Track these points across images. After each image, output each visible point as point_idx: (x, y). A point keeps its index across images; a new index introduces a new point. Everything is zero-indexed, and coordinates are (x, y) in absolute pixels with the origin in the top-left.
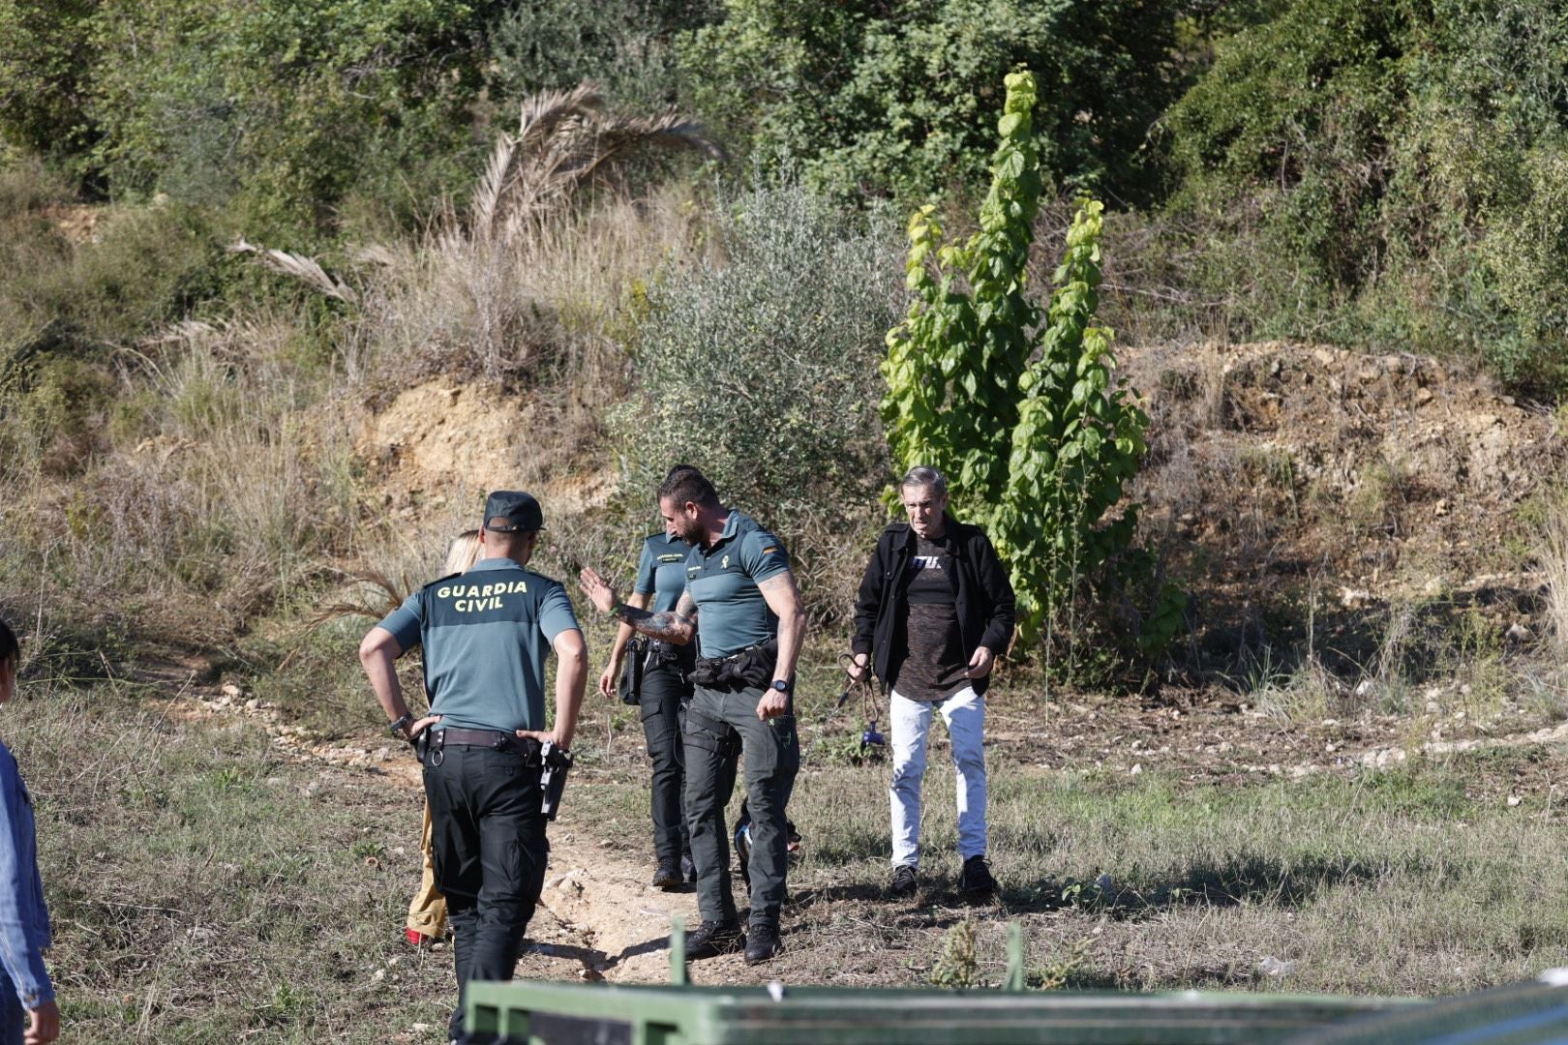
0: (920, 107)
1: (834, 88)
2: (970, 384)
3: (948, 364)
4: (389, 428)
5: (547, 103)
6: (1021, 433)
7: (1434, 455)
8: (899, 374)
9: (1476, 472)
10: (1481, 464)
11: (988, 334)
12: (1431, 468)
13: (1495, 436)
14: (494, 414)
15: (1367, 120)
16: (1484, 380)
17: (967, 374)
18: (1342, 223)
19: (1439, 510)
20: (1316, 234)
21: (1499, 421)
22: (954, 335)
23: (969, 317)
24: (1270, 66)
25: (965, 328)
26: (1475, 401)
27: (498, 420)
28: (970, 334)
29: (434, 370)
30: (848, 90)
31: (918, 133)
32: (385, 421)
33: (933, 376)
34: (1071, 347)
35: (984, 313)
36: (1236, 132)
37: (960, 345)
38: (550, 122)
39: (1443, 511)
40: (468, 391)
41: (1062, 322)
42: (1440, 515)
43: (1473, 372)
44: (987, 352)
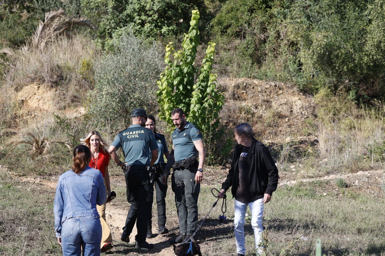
0: (143, 17)
1: (121, 12)
2: (181, 88)
3: (175, 82)
4: (21, 95)
5: (52, 14)
6: (194, 100)
7: (285, 107)
8: (163, 84)
9: (295, 111)
10: (296, 109)
11: (186, 75)
12: (284, 110)
13: (299, 102)
14: (49, 93)
15: (262, 23)
16: (295, 89)
17: (180, 85)
18: (256, 49)
19: (287, 121)
20: (250, 51)
21: (300, 99)
22: (177, 75)
23: (181, 71)
24: (238, 10)
25: (181, 73)
26: (293, 94)
27: (50, 94)
28: (181, 75)
29: (33, 81)
30: (125, 13)
31: (143, 24)
32: (20, 94)
33: (171, 85)
34: (206, 79)
35: (186, 70)
36: (229, 26)
37: (179, 78)
38: (53, 18)
39: (288, 121)
40: (42, 87)
41: (204, 73)
42: (287, 122)
43: (292, 87)
44: (186, 80)
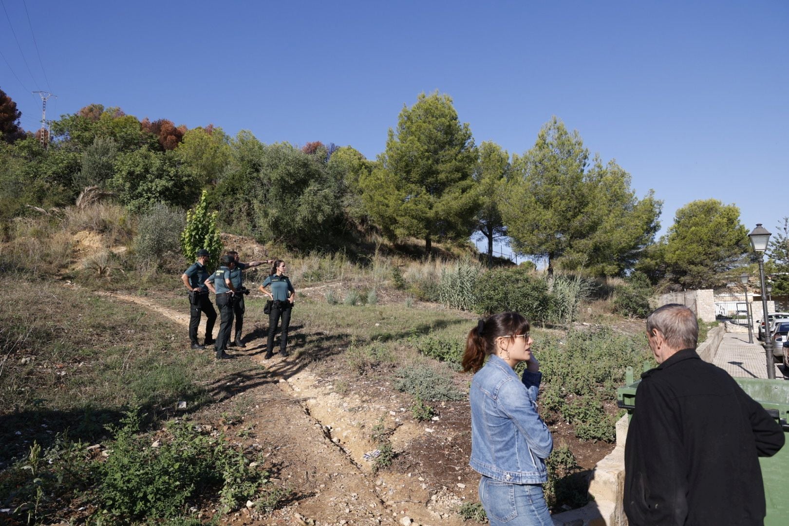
0: (150, 195)
1: (134, 191)
2: (197, 237)
3: (194, 233)
4: (76, 237)
5: (90, 188)
6: (205, 245)
7: (249, 250)
8: (186, 235)
9: (255, 253)
10: (256, 252)
11: (200, 230)
12: (249, 252)
13: (257, 248)
14: (97, 237)
15: (231, 203)
16: (254, 240)
18: (227, 217)
20: (224, 218)
22: (195, 229)
23: (197, 227)
24: (215, 194)
25: (197, 228)
26: (253, 243)
27: (99, 237)
29: (85, 229)
30: (137, 191)
31: (149, 198)
32: (76, 236)
33: (191, 235)
34: (213, 232)
35: (200, 226)
36: (211, 203)
38: (90, 191)
40: (92, 233)
41: (212, 229)
43: (252, 240)
44: (200, 232)
